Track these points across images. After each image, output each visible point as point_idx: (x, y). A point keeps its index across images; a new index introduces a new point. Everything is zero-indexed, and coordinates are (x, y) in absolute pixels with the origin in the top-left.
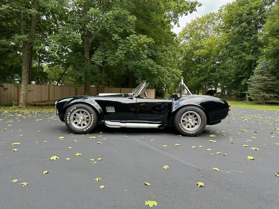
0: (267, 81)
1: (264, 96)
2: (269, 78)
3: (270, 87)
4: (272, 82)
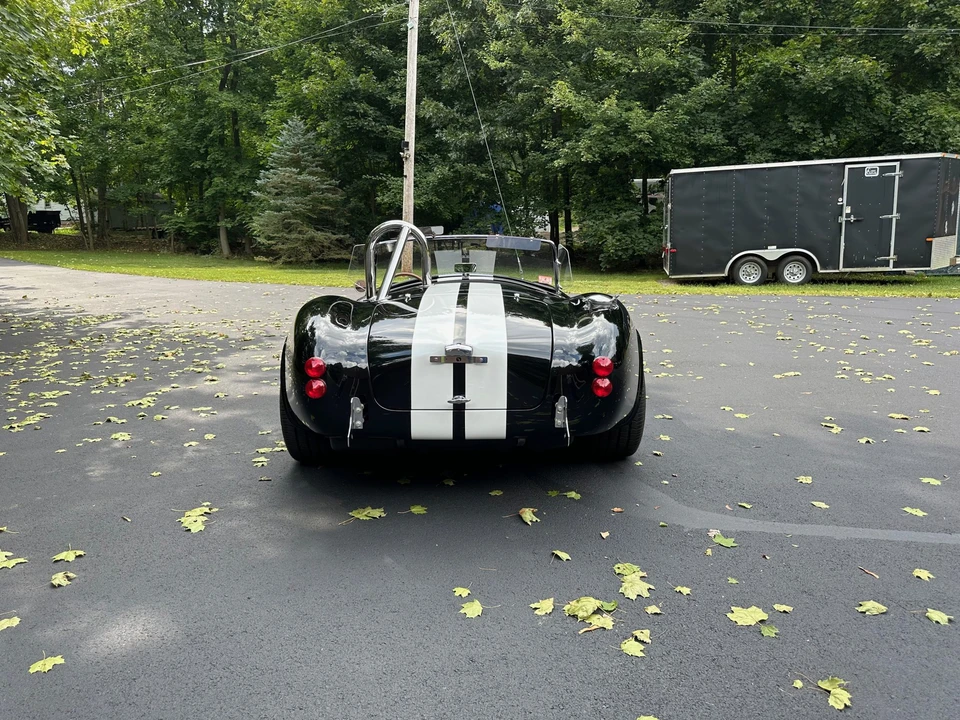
0: (318, 190)
1: (311, 240)
2: (322, 182)
3: (325, 211)
4: (330, 195)
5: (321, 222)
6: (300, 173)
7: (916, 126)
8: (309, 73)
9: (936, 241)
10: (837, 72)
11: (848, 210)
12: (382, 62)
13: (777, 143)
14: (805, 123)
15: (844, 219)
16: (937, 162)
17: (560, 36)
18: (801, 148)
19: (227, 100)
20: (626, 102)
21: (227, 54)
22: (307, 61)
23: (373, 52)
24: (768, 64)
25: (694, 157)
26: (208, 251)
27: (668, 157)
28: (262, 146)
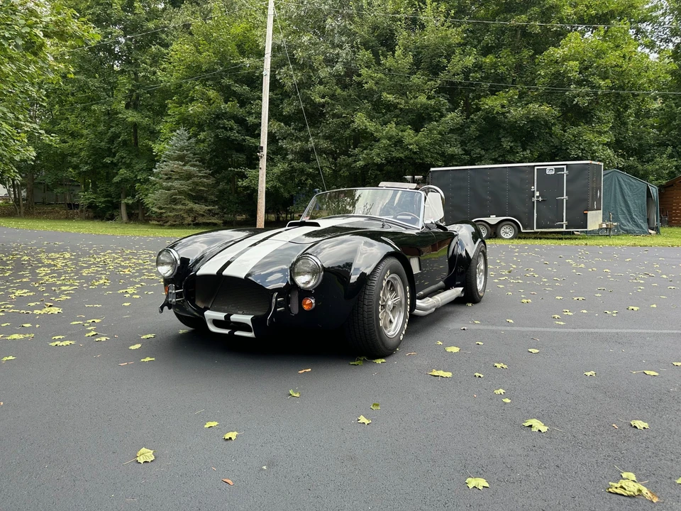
0: (197, 176)
1: (191, 210)
2: (200, 171)
3: (201, 190)
4: (205, 180)
5: (197, 197)
6: (184, 165)
7: (577, 146)
8: (192, 100)
9: (590, 213)
10: (529, 112)
11: (537, 194)
12: (242, 95)
13: (495, 155)
14: (511, 142)
15: (536, 199)
16: (587, 166)
17: (360, 84)
18: (509, 157)
19: (132, 116)
20: (401, 127)
21: (133, 85)
22: (191, 92)
23: (237, 88)
24: (487, 107)
25: (444, 161)
26: (112, 218)
27: (428, 160)
28: (156, 148)
